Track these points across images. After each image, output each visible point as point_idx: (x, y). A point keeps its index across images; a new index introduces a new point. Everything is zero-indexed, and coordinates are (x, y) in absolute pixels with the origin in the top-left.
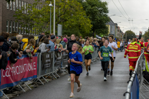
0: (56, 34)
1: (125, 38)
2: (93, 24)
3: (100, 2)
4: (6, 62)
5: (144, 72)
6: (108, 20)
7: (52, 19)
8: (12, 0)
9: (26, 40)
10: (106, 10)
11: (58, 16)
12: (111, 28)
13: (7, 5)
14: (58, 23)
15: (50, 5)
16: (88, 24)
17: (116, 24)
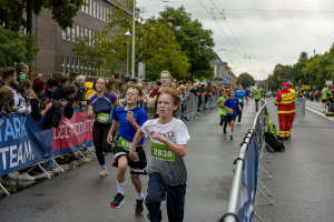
0: (136, 75)
1: (238, 83)
2: (192, 63)
3: (202, 31)
4: (60, 117)
5: (266, 134)
6: (214, 56)
7: (130, 54)
8: (71, 27)
9: (90, 85)
10: (211, 43)
11: (139, 51)
12: (218, 69)
13: (63, 34)
14: (138, 60)
15: (128, 33)
16: (184, 62)
17: (226, 63)
